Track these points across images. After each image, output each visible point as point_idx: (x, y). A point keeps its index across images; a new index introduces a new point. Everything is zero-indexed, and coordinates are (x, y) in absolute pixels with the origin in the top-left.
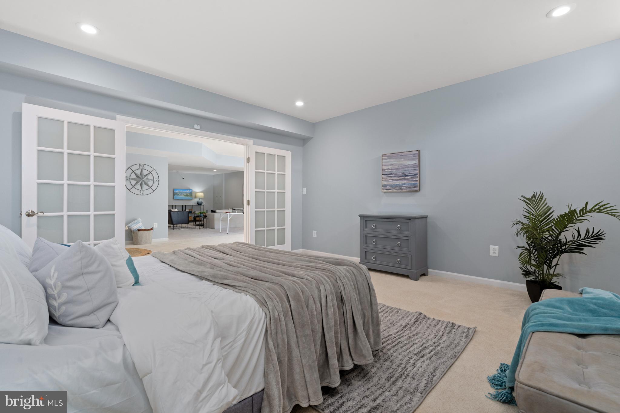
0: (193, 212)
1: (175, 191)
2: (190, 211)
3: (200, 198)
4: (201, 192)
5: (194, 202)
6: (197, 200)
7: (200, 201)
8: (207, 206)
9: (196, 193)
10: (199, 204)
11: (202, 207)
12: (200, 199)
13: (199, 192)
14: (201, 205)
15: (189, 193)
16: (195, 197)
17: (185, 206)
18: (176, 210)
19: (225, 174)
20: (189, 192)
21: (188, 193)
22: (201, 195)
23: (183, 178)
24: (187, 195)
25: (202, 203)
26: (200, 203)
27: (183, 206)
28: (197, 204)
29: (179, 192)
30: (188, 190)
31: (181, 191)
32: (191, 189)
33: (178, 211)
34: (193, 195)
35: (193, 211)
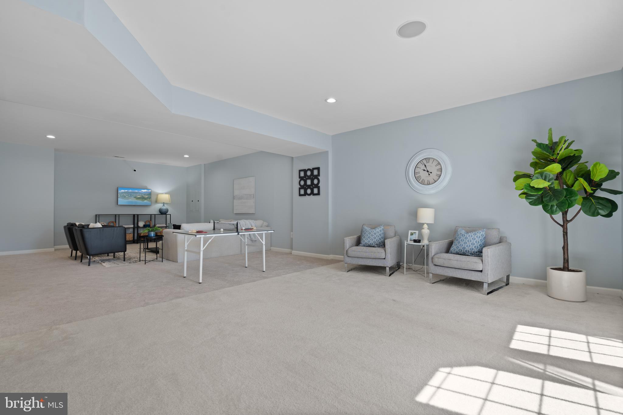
0: (151, 226)
1: (119, 191)
2: (148, 223)
3: (164, 203)
4: (166, 193)
5: (154, 209)
6: (159, 206)
7: (164, 208)
8: (175, 217)
9: (157, 195)
10: (163, 213)
11: (168, 216)
12: (164, 205)
13: (163, 194)
14: (166, 215)
15: (147, 195)
16: (156, 202)
17: (138, 215)
18: (99, 225)
19: (205, 164)
20: (147, 192)
21: (145, 193)
22: (165, 197)
23: (135, 171)
24: (143, 198)
25: (167, 211)
26: (163, 211)
27: (134, 215)
28: (160, 214)
29: (125, 192)
30: (144, 189)
31: (130, 191)
32: (149, 187)
33: (104, 226)
34: (153, 198)
35: (152, 224)
